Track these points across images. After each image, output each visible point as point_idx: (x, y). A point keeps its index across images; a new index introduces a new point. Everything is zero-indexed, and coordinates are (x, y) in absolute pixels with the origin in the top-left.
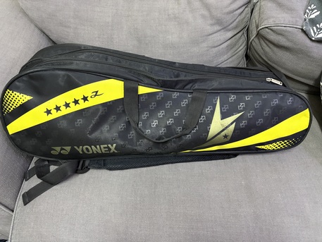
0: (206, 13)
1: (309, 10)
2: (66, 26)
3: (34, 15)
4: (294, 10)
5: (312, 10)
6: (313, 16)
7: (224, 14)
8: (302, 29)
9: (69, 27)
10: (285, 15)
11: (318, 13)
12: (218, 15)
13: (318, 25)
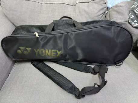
0: (87, 16)
1: (130, 15)
2: (24, 22)
3: (10, 17)
4: (124, 14)
5: (131, 15)
6: (132, 18)
7: (95, 16)
8: (128, 22)
9: (26, 22)
10: (121, 16)
11: (134, 16)
12: (93, 17)
13: (134, 21)
